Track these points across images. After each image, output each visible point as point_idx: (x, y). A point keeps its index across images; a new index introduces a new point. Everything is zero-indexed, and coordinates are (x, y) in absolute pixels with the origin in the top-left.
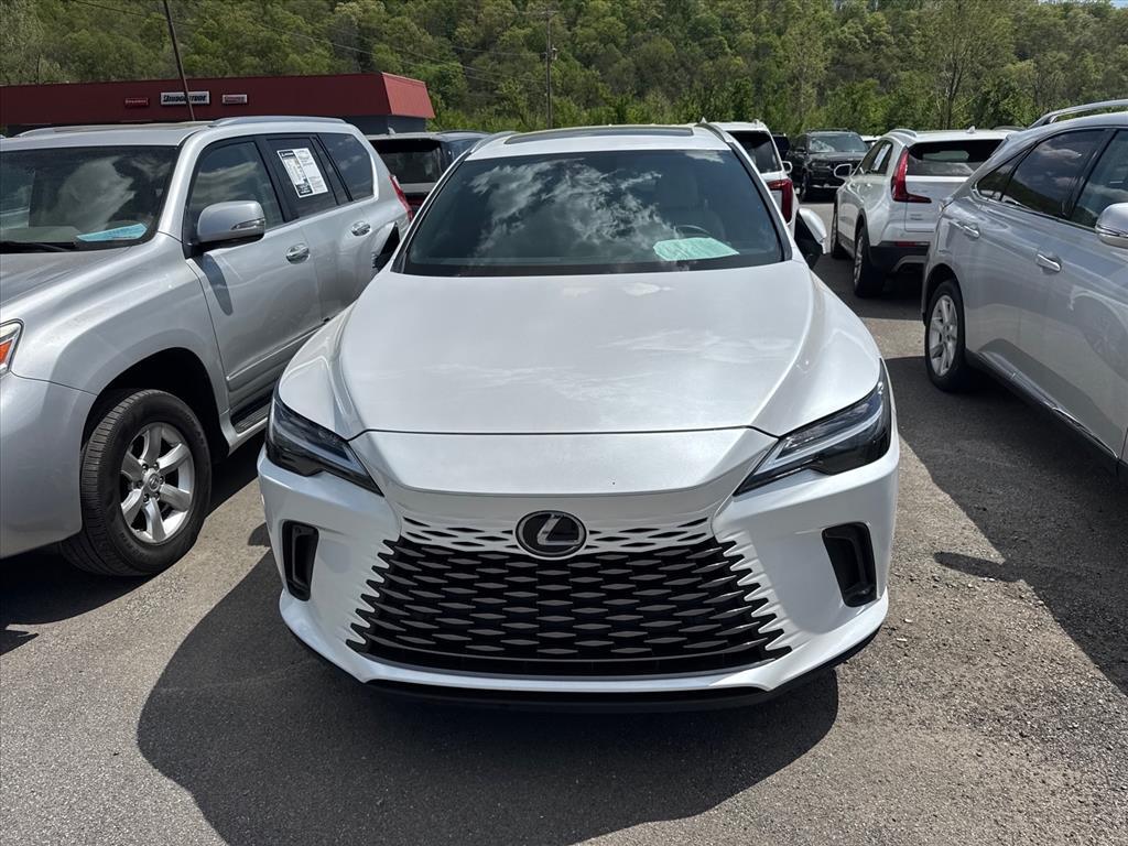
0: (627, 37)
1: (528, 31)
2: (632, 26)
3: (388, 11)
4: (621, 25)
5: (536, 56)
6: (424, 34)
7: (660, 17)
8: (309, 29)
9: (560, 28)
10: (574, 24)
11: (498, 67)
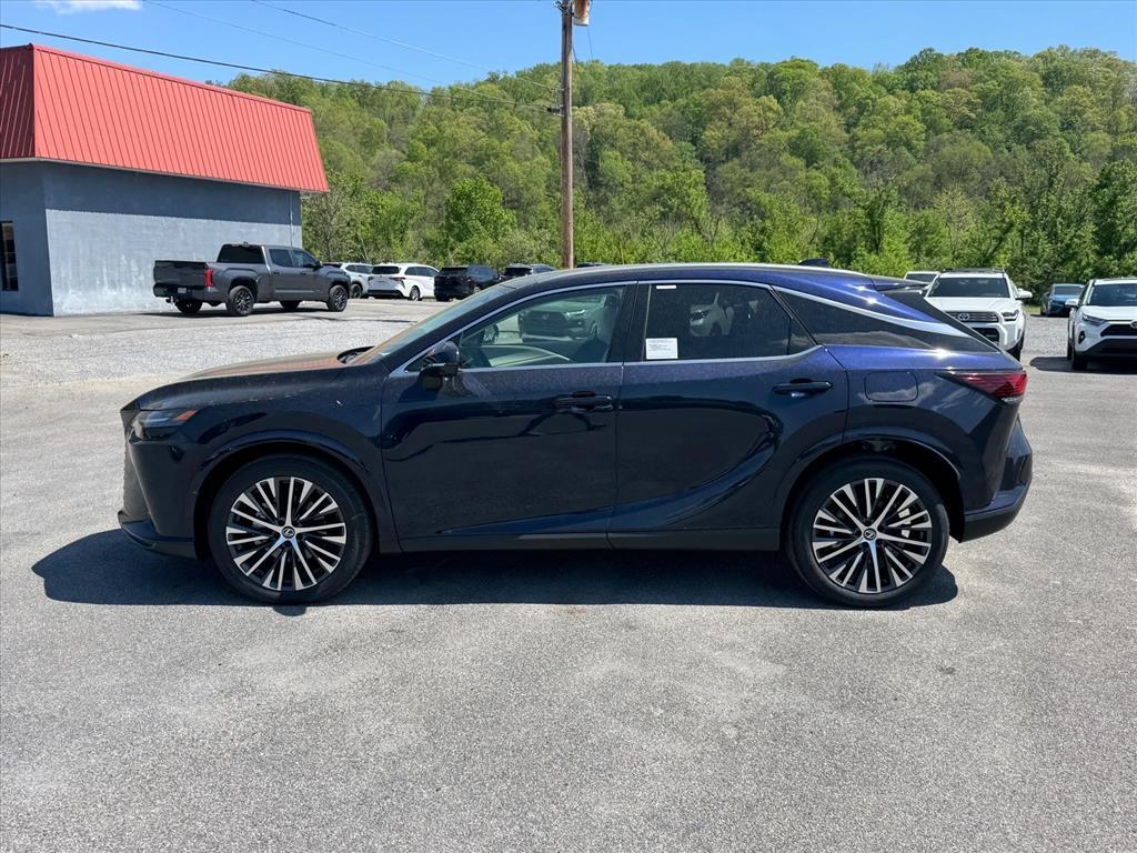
0: (926, 139)
1: (795, 133)
2: (932, 127)
3: (628, 115)
4: (920, 126)
5: (801, 162)
6: (664, 139)
7: (973, 115)
8: (535, 135)
9: (835, 130)
10: (855, 125)
11: (749, 175)
